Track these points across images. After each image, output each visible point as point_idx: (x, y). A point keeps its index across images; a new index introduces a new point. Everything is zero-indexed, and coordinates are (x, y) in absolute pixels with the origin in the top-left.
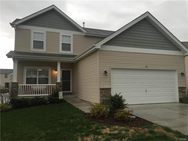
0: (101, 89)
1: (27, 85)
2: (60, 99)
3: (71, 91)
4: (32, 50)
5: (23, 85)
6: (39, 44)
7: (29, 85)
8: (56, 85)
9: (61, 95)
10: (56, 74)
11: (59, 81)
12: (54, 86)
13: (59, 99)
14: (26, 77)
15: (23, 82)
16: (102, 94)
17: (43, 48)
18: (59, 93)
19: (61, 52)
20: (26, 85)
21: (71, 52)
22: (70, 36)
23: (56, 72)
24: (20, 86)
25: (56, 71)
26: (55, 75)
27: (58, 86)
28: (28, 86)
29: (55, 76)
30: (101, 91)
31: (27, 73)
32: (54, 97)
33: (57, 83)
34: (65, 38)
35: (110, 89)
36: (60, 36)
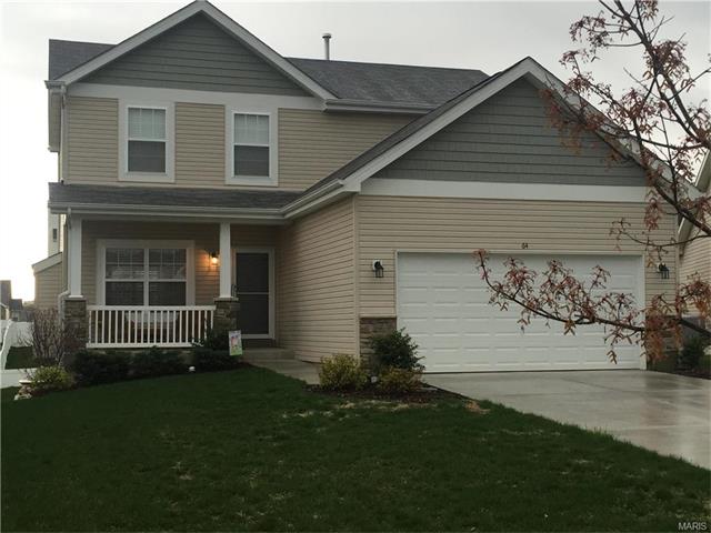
0: (364, 320)
1: (110, 308)
2: (233, 357)
3: (271, 335)
4: (125, 176)
5: (97, 308)
6: (147, 155)
7: (117, 308)
8: (214, 308)
9: (235, 342)
10: (213, 267)
11: (226, 293)
12: (209, 312)
13: (231, 354)
14: (104, 281)
15: (95, 299)
16: (365, 335)
17: (162, 169)
18: (230, 336)
19: (233, 180)
20: (104, 308)
21: (270, 182)
22: (268, 116)
23: (214, 260)
24: (94, 312)
25: (214, 256)
26: (209, 271)
27: (222, 311)
28: (113, 312)
29: (211, 274)
30: (363, 326)
31: (107, 266)
32: (211, 350)
33: (221, 304)
34: (246, 125)
35: (394, 319)
36: (227, 118)
